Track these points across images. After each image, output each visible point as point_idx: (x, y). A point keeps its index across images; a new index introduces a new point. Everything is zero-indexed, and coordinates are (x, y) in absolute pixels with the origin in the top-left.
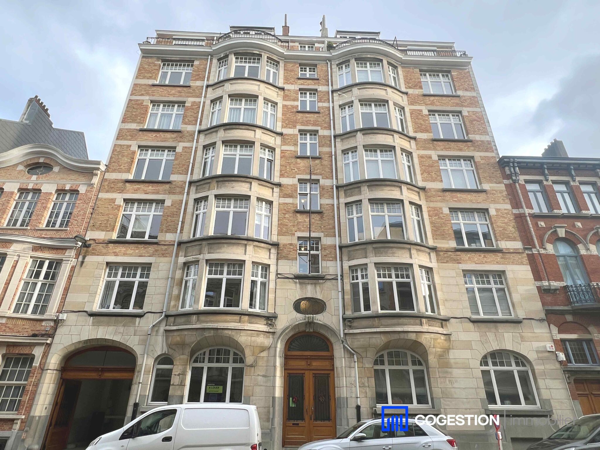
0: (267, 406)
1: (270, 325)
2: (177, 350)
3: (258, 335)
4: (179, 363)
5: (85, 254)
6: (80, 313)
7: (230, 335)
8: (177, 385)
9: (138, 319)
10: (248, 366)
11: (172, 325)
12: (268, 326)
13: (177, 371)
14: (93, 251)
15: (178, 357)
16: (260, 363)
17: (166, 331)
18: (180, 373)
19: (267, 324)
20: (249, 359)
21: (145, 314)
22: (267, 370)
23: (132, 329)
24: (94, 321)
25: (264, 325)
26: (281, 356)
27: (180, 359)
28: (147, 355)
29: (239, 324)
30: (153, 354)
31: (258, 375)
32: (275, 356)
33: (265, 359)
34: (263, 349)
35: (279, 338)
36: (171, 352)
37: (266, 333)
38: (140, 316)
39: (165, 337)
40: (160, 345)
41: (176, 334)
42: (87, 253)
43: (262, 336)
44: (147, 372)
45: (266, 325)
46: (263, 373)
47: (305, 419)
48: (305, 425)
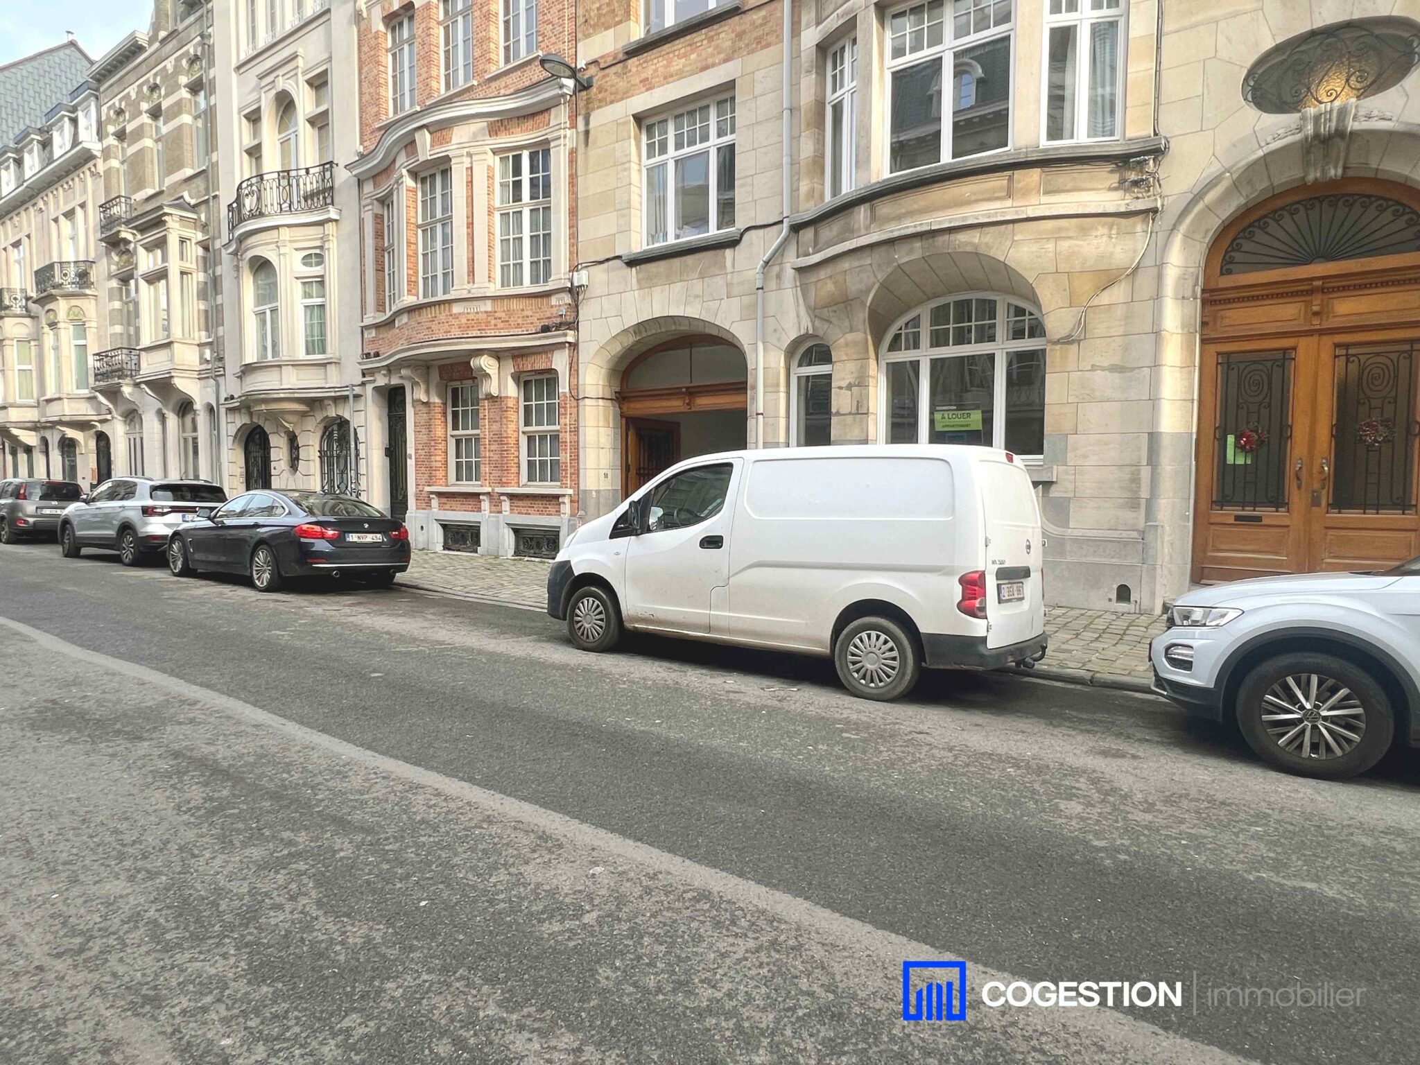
0: (1128, 462)
1: (1136, 183)
2: (834, 320)
3: (1084, 232)
4: (847, 355)
5: (587, 109)
6: (611, 263)
7: (976, 247)
8: (850, 414)
9: (728, 253)
10: (1058, 342)
11: (811, 250)
12: (1126, 190)
13: (844, 379)
14: (600, 96)
15: (842, 340)
16: (1099, 326)
17: (801, 270)
18: (852, 381)
19: (1122, 185)
20: (1058, 320)
21: (742, 235)
22: (1126, 349)
23: (719, 282)
24: (641, 276)
25: (1110, 189)
26: (1188, 293)
27: (847, 344)
28: (764, 343)
29: (1009, 203)
30: (779, 340)
31: (1094, 368)
32: (1158, 296)
33: (1119, 311)
34: (1108, 279)
35: (1174, 227)
36: (822, 328)
37: (1117, 220)
38: (733, 243)
39: (799, 289)
40: (793, 315)
41: (823, 273)
42: (590, 106)
43: (1102, 230)
44: (772, 387)
45: (1116, 189)
46: (1116, 360)
47: (1288, 504)
48: (1287, 522)
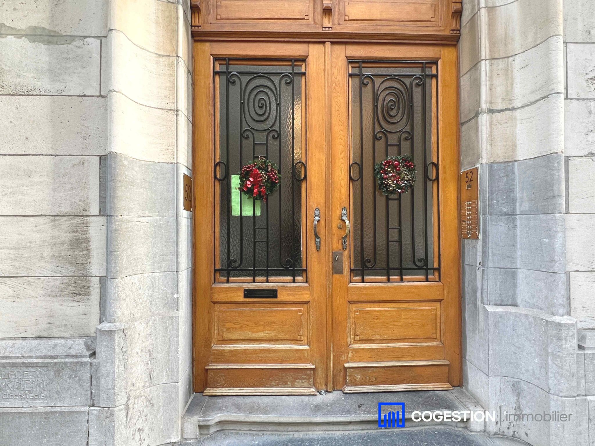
0: (65, 209)
47: (306, 270)
48: (306, 297)
